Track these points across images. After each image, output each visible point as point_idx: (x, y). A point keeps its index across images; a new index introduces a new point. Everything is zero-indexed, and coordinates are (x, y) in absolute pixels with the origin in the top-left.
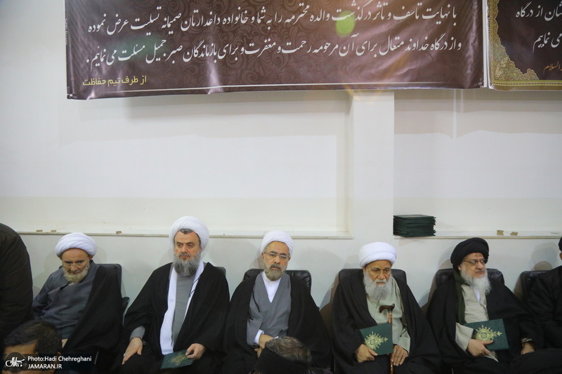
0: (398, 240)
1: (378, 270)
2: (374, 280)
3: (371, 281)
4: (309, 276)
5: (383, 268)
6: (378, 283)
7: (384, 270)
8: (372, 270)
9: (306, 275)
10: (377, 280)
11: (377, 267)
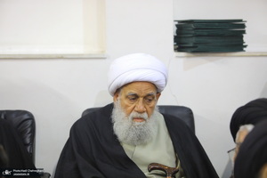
0: (182, 60)
1: (135, 97)
2: (129, 114)
3: (124, 114)
4: (31, 118)
5: (144, 94)
6: (134, 118)
7: (145, 98)
8: (127, 97)
9: (26, 117)
10: (134, 114)
11: (134, 92)
